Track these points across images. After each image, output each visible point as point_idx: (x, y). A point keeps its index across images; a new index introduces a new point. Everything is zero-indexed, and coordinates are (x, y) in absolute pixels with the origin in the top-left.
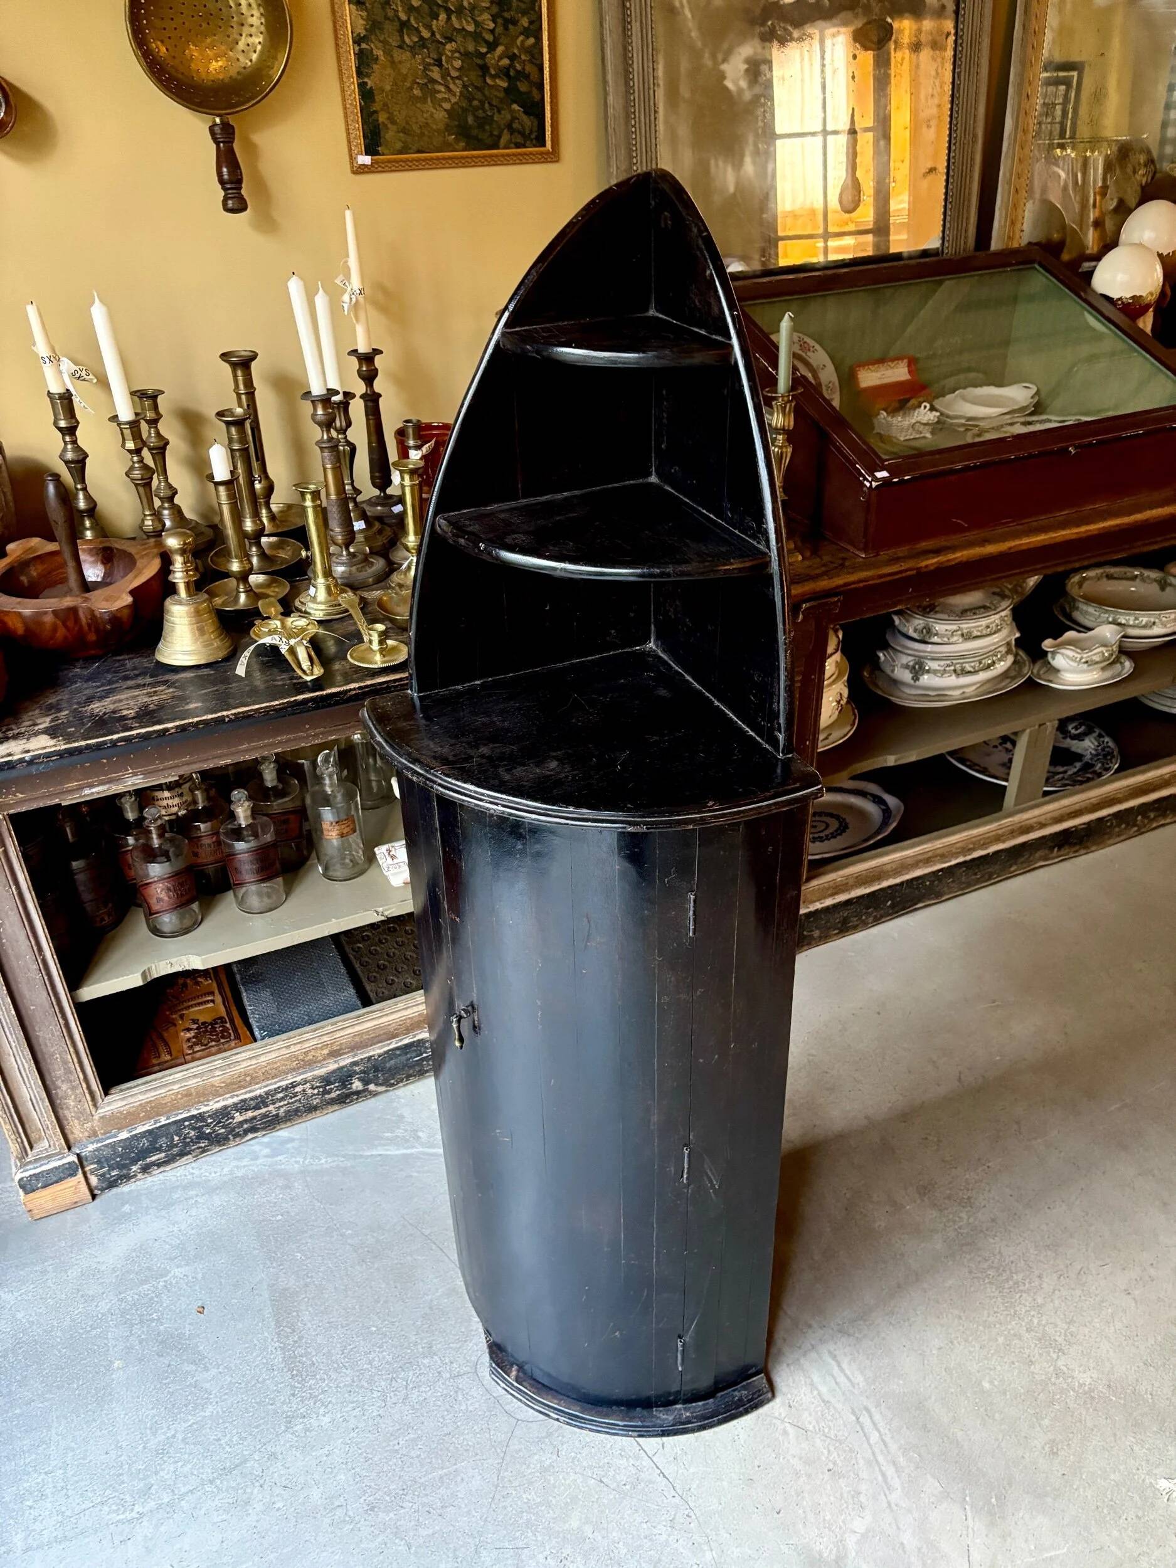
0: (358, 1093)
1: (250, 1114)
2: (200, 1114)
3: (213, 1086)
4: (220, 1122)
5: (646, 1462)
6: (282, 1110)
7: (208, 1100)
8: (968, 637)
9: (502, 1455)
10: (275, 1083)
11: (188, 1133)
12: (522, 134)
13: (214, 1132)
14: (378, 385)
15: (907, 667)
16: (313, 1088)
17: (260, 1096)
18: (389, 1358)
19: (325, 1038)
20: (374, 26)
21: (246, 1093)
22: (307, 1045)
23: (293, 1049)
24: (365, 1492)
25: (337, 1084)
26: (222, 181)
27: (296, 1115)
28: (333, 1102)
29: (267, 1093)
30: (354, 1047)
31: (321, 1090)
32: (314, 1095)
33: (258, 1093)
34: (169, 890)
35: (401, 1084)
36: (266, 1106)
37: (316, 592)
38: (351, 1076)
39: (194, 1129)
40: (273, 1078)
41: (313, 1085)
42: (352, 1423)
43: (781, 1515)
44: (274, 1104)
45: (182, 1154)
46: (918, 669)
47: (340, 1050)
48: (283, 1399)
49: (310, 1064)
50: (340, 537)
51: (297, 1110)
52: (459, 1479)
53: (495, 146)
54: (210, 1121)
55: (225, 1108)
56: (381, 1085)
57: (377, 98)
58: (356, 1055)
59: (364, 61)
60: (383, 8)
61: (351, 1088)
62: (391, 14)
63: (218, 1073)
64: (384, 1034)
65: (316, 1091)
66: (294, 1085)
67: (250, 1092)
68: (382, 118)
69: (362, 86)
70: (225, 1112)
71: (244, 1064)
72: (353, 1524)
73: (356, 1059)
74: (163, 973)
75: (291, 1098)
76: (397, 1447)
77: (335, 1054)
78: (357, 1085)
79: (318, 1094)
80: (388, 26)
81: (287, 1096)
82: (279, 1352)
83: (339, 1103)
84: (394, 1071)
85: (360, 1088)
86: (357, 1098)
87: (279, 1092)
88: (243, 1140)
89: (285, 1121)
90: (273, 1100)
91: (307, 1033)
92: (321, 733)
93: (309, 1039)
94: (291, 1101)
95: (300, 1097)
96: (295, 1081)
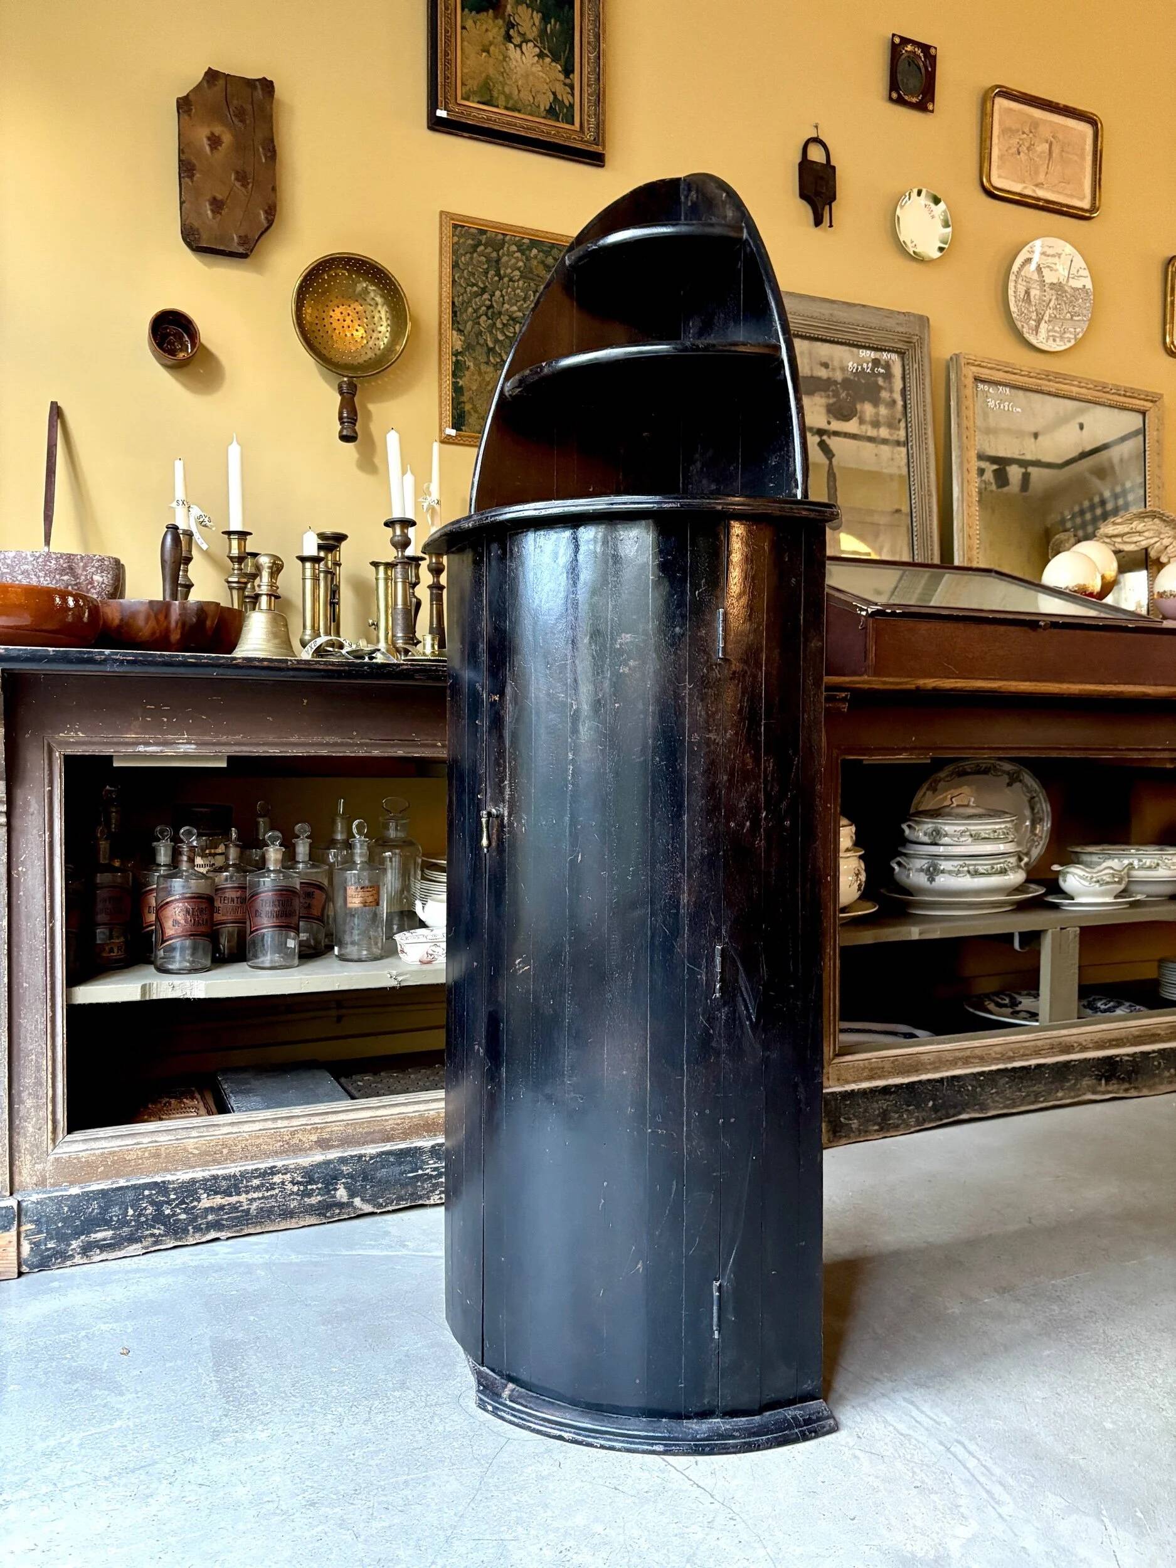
0: (341, 1205)
1: (219, 1200)
2: (164, 1182)
3: (185, 1150)
4: (183, 1202)
5: (675, 1475)
6: (255, 1205)
7: (175, 1170)
8: (977, 838)
9: (487, 1465)
10: (253, 1164)
11: (145, 1208)
13: (174, 1215)
15: (922, 870)
16: (293, 1183)
17: (235, 1176)
19: (316, 1120)
20: (469, 347)
21: (219, 1169)
22: (295, 1122)
23: (280, 1124)
24: (304, 1491)
25: (320, 1186)
26: (341, 418)
27: (268, 1216)
28: (310, 1210)
29: (243, 1174)
30: (347, 1141)
31: (302, 1188)
32: (292, 1193)
33: (232, 1172)
34: (188, 912)
35: (390, 1208)
36: (238, 1194)
38: (336, 1178)
39: (153, 1203)
40: (252, 1157)
41: (294, 1178)
42: (297, 1438)
43: (855, 1522)
44: (247, 1192)
45: (132, 1239)
46: (932, 872)
47: (329, 1140)
48: (212, 1418)
49: (298, 1150)
51: (270, 1211)
52: (428, 1483)
54: (173, 1197)
55: (193, 1181)
56: (368, 1201)
57: (466, 394)
58: (345, 1151)
59: (458, 369)
60: (477, 337)
61: (334, 1196)
62: (482, 341)
63: (194, 1133)
64: (380, 1131)
65: (295, 1189)
66: (273, 1171)
67: (224, 1168)
68: (468, 407)
69: (455, 384)
70: (189, 1190)
72: (284, 1517)
73: (345, 1154)
74: (163, 996)
75: (268, 1190)
76: (352, 1457)
77: (324, 1144)
78: (342, 1194)
79: (297, 1194)
80: (478, 347)
81: (262, 1185)
82: (214, 1384)
83: (319, 1215)
84: (384, 1185)
85: (345, 1199)
86: (339, 1214)
87: (256, 1178)
88: (204, 1239)
89: (255, 1224)
90: (247, 1187)
91: (297, 1110)
92: (366, 745)
93: (298, 1117)
94: (266, 1194)
95: (277, 1191)
96: (275, 1167)
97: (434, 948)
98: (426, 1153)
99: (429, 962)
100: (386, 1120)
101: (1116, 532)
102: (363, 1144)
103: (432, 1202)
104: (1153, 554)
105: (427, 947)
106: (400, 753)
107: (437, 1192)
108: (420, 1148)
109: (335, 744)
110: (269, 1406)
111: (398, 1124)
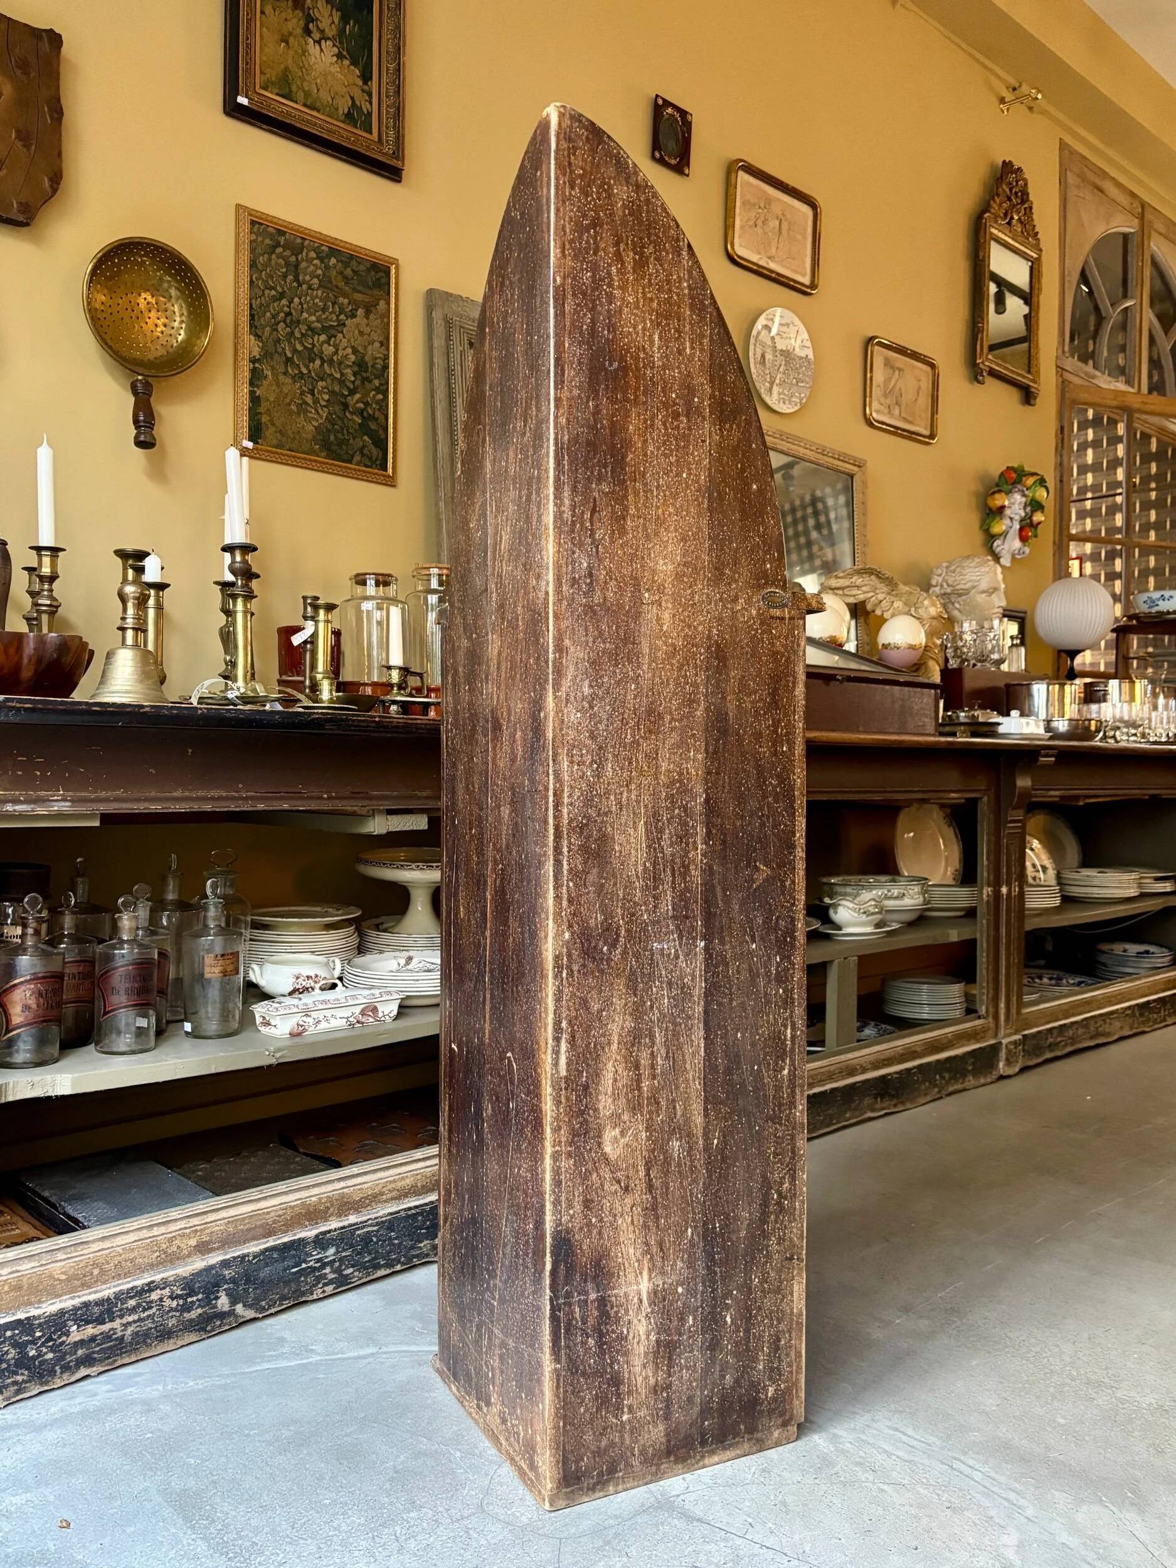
0: (222, 1315)
1: (90, 1330)
2: (28, 1319)
3: (51, 1277)
4: (50, 1339)
5: (738, 1541)
6: (130, 1330)
7: (40, 1302)
10: (129, 1282)
11: (7, 1353)
12: (370, 459)
13: (39, 1356)
16: (172, 1297)
17: (109, 1299)
18: (362, 1520)
19: (195, 1221)
20: (266, 355)
21: (90, 1294)
22: (172, 1227)
23: (156, 1231)
25: (200, 1296)
26: (136, 422)
27: (145, 1342)
28: (190, 1326)
29: (118, 1296)
30: (227, 1242)
31: (181, 1302)
32: (171, 1310)
33: (104, 1295)
34: (40, 994)
35: (273, 1311)
36: (112, 1320)
38: (217, 1285)
39: (15, 1345)
40: (127, 1274)
41: (172, 1292)
43: (919, 1550)
44: (121, 1317)
47: (208, 1243)
49: (172, 1259)
51: (146, 1334)
53: (350, 461)
54: (38, 1334)
55: (62, 1313)
56: (250, 1307)
57: (263, 404)
58: (226, 1253)
59: (256, 377)
60: (275, 345)
61: (215, 1307)
62: (280, 350)
63: (61, 1256)
64: (262, 1226)
65: (174, 1304)
66: (150, 1287)
67: (96, 1292)
68: (264, 419)
69: (252, 393)
70: (57, 1323)
71: (95, 1247)
73: (228, 1257)
74: (20, 1096)
75: (144, 1310)
77: (203, 1248)
78: (223, 1302)
79: (176, 1310)
80: (276, 356)
81: (139, 1305)
82: (199, 1542)
83: (199, 1330)
84: (266, 1286)
85: (226, 1308)
86: (220, 1326)
87: (131, 1298)
88: (73, 1379)
89: (129, 1352)
90: (121, 1310)
91: (174, 1213)
92: (252, 798)
93: (176, 1220)
94: (143, 1315)
95: (154, 1310)
96: (153, 1282)
97: (304, 1018)
98: (309, 1243)
99: (299, 1034)
100: (268, 1213)
101: (838, 585)
102: (245, 1243)
103: (315, 1297)
104: (869, 607)
105: (297, 1019)
106: (286, 806)
107: (320, 1285)
108: (303, 1239)
109: (219, 798)
110: (282, 1555)
111: (280, 1216)
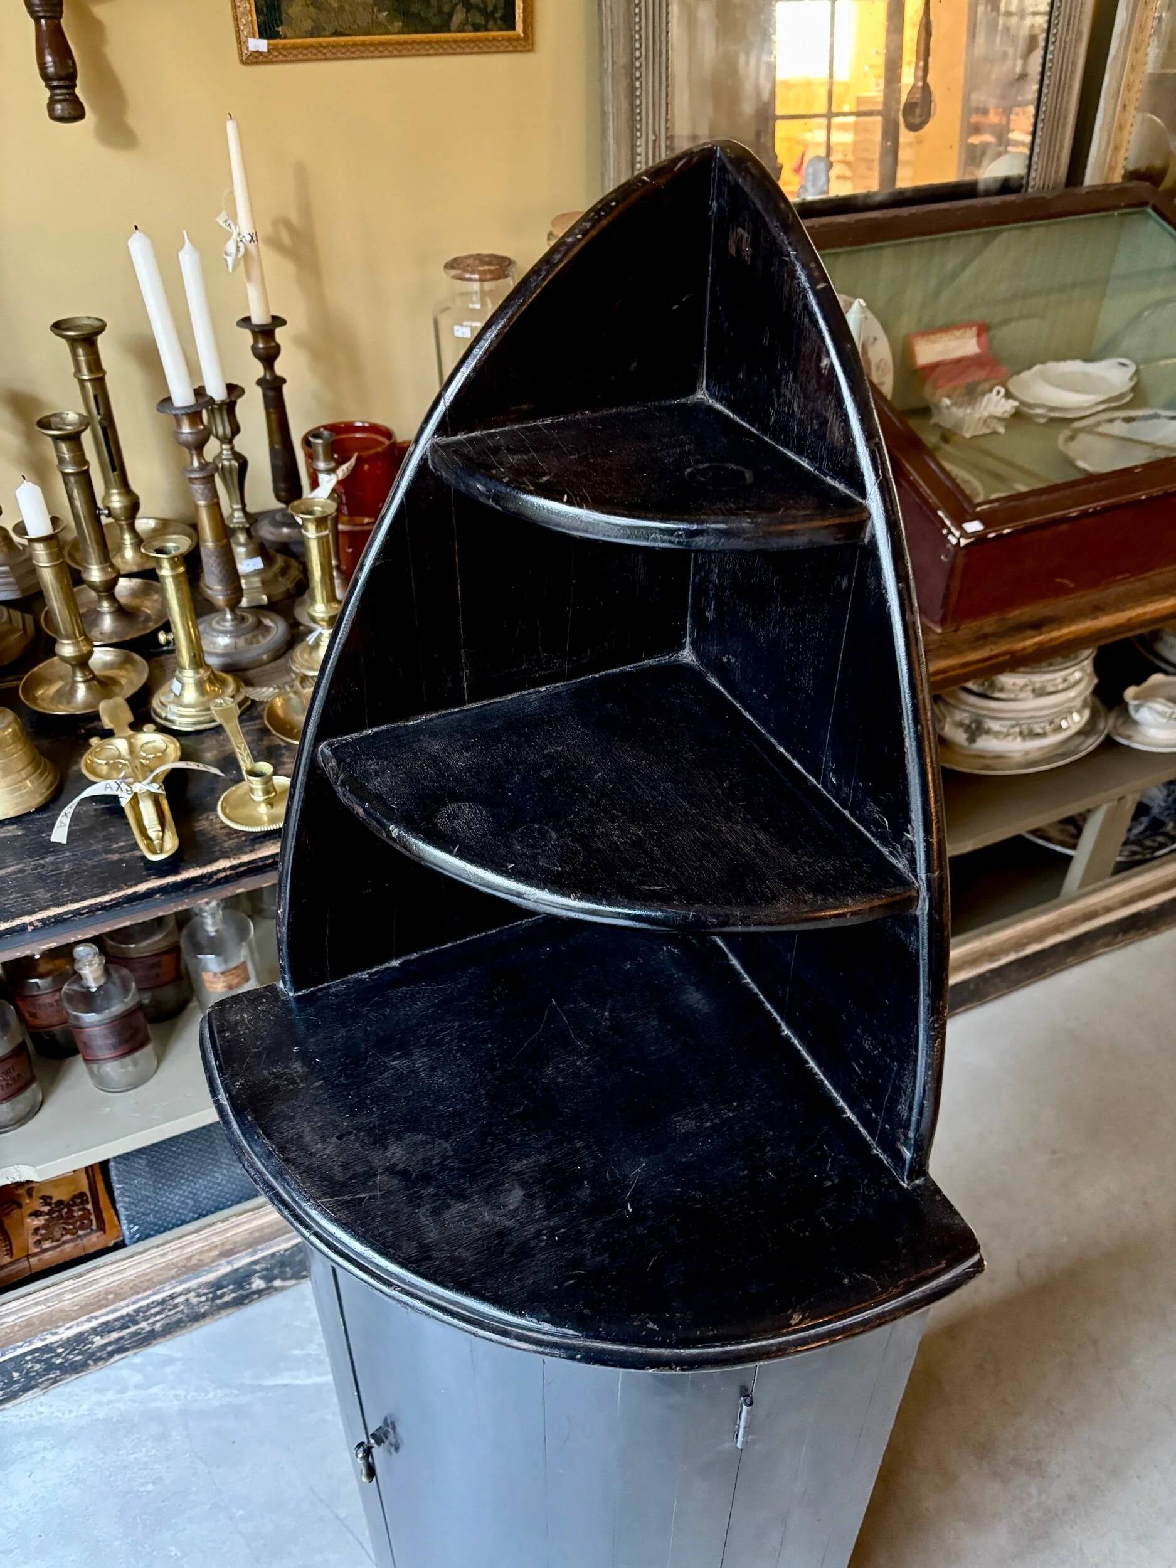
0: (260, 1292)
1: (115, 1335)
2: (46, 1345)
3: (62, 1311)
4: (74, 1350)
6: (158, 1325)
7: (57, 1327)
8: (1040, 693)
10: (148, 1297)
11: (32, 1367)
12: (483, 11)
13: (67, 1361)
14: (281, 367)
15: (960, 724)
16: (199, 1295)
17: (128, 1315)
19: (214, 1239)
21: (108, 1313)
22: (190, 1249)
23: (170, 1256)
25: (230, 1287)
26: (46, 77)
27: (178, 1326)
28: (226, 1306)
29: (137, 1311)
30: (253, 1243)
31: (210, 1296)
32: (201, 1302)
33: (124, 1312)
36: (138, 1323)
37: (182, 689)
38: (249, 1276)
39: (39, 1361)
40: (145, 1291)
44: (147, 1320)
45: (25, 1389)
46: (976, 729)
47: (233, 1249)
50: (221, 598)
51: (179, 1322)
53: (445, 27)
54: (60, 1350)
55: (81, 1334)
56: (290, 1279)
58: (255, 1252)
61: (249, 1289)
63: (68, 1296)
65: (203, 1298)
66: (172, 1297)
67: (113, 1311)
70: (79, 1339)
71: (105, 1282)
73: (255, 1258)
75: (170, 1310)
77: (227, 1253)
78: (258, 1283)
79: (206, 1301)
81: (164, 1309)
85: (262, 1286)
86: (258, 1298)
87: (153, 1307)
90: (145, 1316)
94: (169, 1313)
95: (181, 1307)
96: (175, 1292)
